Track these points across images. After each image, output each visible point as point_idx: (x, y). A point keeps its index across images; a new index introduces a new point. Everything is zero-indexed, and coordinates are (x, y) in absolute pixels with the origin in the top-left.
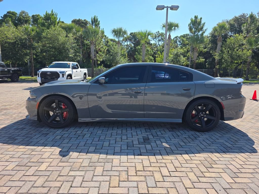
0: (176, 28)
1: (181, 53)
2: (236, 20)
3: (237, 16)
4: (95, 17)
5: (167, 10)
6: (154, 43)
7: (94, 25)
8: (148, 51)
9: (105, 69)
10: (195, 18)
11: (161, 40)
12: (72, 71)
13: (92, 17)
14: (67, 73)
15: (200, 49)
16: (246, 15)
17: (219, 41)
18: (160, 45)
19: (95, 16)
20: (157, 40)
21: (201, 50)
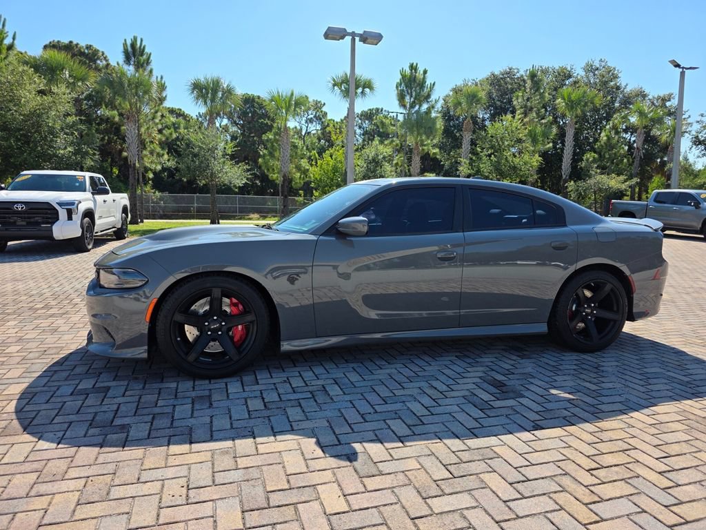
0: (367, 90)
1: (384, 158)
2: (495, 81)
3: (496, 73)
4: (136, 41)
5: (353, 41)
6: (296, 127)
7: (132, 63)
8: (295, 147)
9: (158, 194)
10: (411, 70)
11: (315, 119)
12: (95, 201)
13: (125, 40)
14: (82, 207)
15: (424, 147)
16: (516, 71)
17: (466, 130)
18: (312, 132)
19: (135, 38)
20: (304, 119)
21: (426, 151)
